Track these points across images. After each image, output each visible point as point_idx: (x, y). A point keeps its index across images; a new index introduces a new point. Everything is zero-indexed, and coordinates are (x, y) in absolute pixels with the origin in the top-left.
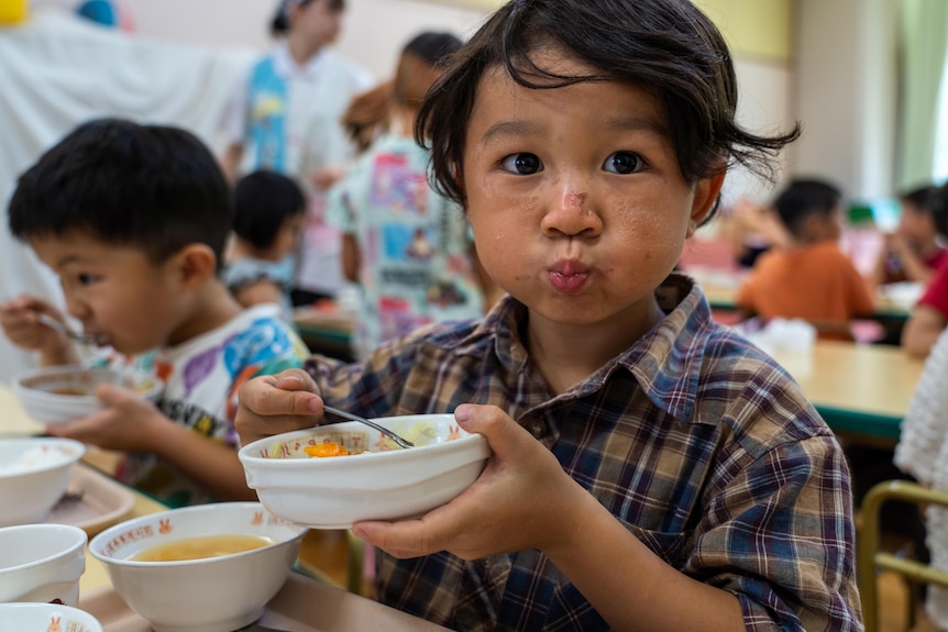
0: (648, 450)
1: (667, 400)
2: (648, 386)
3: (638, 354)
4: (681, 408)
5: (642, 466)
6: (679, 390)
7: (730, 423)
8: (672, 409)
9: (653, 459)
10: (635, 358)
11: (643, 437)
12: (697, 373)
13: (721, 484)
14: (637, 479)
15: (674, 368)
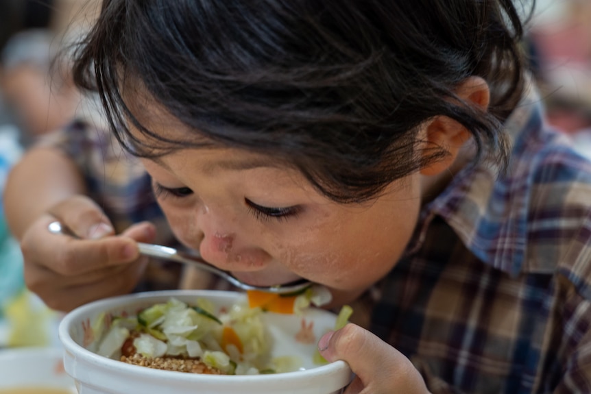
0: (478, 303)
1: (492, 251)
2: (470, 238)
3: (456, 200)
4: (509, 258)
5: (473, 323)
6: (505, 236)
7: (566, 273)
8: (500, 263)
9: (485, 315)
10: (453, 206)
11: (470, 290)
12: (524, 212)
13: (573, 343)
14: (468, 339)
15: (499, 207)
